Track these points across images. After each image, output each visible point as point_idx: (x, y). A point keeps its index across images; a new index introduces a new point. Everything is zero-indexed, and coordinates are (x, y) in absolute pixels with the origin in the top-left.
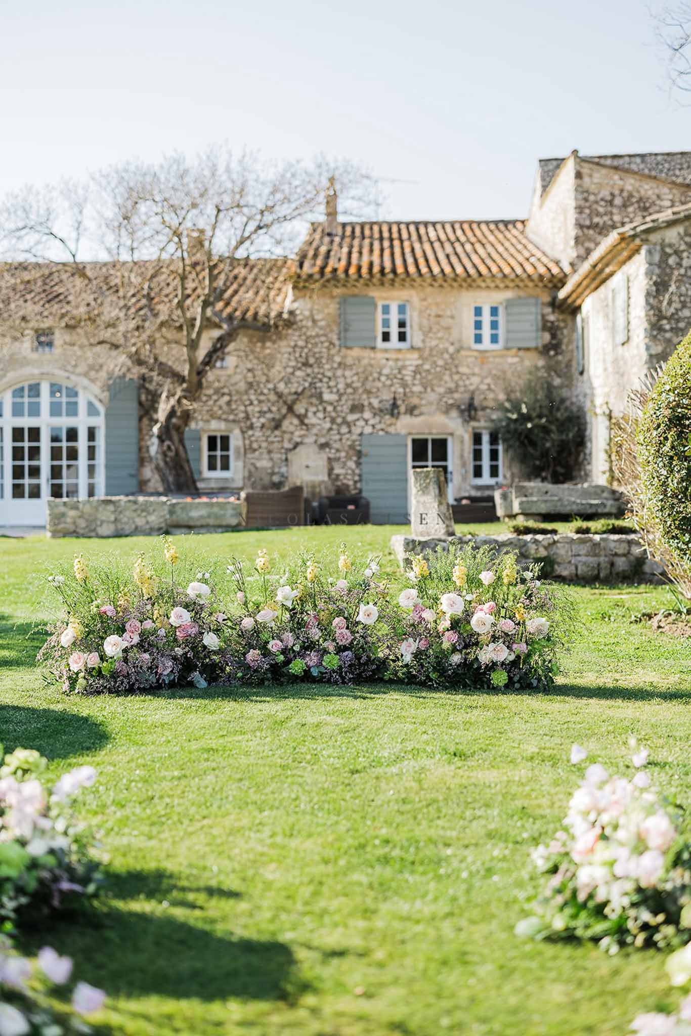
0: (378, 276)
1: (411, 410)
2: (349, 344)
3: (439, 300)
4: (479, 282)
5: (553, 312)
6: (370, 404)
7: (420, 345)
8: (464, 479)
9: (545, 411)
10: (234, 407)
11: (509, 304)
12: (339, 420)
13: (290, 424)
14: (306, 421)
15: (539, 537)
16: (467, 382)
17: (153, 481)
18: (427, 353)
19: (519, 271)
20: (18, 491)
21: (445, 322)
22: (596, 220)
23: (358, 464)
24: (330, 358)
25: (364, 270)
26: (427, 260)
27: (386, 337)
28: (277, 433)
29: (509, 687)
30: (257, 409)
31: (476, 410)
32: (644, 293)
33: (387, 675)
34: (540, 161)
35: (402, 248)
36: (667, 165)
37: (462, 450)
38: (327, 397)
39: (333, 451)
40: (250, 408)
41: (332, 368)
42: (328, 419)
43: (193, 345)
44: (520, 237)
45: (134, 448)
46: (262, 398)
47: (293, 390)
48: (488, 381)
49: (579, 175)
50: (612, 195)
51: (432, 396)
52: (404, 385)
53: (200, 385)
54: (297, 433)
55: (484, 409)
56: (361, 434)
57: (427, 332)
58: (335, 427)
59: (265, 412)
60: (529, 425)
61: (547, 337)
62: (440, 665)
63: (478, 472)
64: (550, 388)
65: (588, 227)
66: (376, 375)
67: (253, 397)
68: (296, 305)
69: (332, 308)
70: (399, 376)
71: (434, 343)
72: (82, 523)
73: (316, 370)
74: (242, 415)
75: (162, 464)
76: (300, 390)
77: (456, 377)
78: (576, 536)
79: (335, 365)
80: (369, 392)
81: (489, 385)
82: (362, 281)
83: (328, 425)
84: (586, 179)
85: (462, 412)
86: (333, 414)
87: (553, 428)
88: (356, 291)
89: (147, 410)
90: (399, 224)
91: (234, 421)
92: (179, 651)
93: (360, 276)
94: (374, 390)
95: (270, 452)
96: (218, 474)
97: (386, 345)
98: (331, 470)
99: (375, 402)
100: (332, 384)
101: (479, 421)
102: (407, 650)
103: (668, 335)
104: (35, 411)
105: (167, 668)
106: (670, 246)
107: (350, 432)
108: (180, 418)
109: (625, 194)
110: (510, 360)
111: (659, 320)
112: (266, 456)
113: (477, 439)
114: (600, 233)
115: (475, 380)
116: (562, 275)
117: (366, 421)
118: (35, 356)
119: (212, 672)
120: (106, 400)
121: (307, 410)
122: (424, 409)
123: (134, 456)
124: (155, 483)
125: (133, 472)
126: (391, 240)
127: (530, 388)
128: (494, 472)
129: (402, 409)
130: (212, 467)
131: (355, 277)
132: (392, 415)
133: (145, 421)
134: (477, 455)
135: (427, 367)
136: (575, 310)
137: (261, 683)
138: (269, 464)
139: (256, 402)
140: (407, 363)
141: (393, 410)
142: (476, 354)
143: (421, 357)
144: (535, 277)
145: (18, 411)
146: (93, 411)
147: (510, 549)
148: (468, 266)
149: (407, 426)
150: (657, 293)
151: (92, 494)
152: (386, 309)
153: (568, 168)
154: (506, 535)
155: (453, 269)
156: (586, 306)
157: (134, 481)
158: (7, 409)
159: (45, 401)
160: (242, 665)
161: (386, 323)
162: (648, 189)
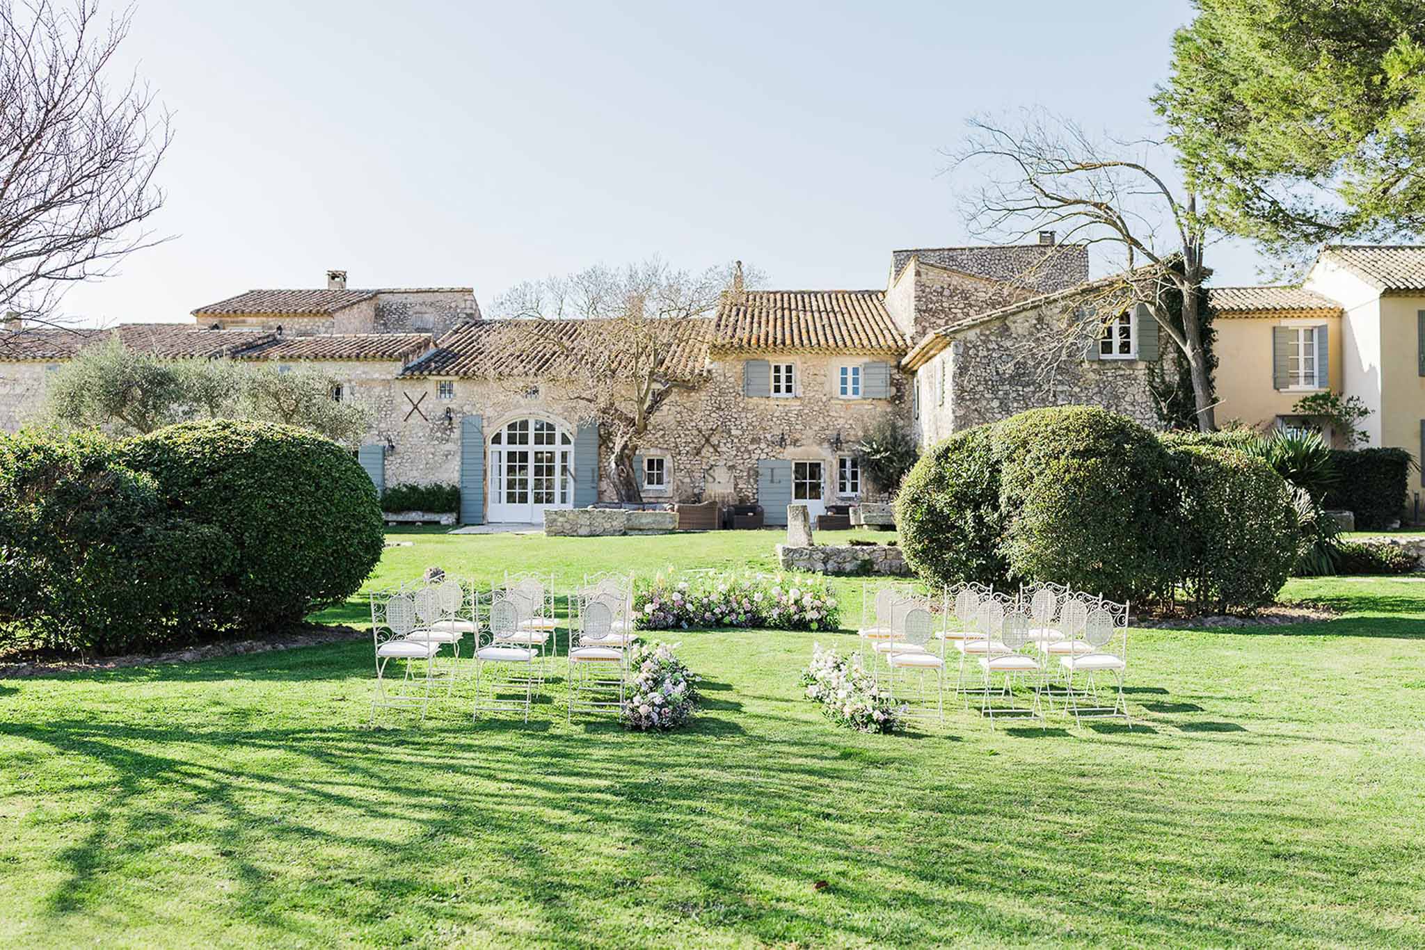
0: (772, 345)
1: (795, 443)
2: (750, 394)
3: (816, 363)
4: (845, 351)
5: (899, 373)
6: (765, 437)
7: (802, 395)
8: (832, 493)
9: (890, 447)
10: (667, 439)
11: (866, 366)
12: (743, 449)
13: (707, 451)
14: (719, 450)
15: (865, 547)
16: (836, 423)
17: (608, 491)
18: (806, 401)
19: (874, 343)
20: (511, 498)
21: (819, 379)
22: (930, 306)
23: (756, 481)
24: (737, 404)
25: (762, 341)
26: (808, 332)
27: (777, 389)
28: (698, 458)
29: (818, 630)
30: (683, 440)
31: (841, 443)
32: (952, 374)
33: (767, 624)
34: (894, 252)
35: (791, 318)
36: (989, 257)
37: (831, 472)
38: (733, 432)
39: (738, 471)
40: (678, 440)
41: (738, 411)
42: (734, 448)
43: (641, 401)
44: (880, 308)
45: (595, 468)
46: (687, 432)
47: (710, 427)
48: (851, 422)
49: (918, 274)
50: (942, 287)
51: (809, 433)
52: (790, 425)
53: (646, 426)
54: (712, 458)
55: (847, 442)
56: (758, 459)
57: (806, 386)
58: (739, 454)
59: (689, 443)
60: (878, 457)
61: (894, 390)
62: (789, 620)
63: (843, 489)
64: (894, 428)
65: (924, 312)
66: (769, 417)
67: (681, 432)
68: (712, 366)
69: (739, 367)
70: (786, 418)
71: (811, 394)
72: (568, 526)
73: (726, 413)
74: (673, 445)
75: (617, 482)
76: (714, 427)
77: (827, 419)
78: (887, 547)
79: (740, 410)
80: (764, 429)
81: (851, 425)
82: (759, 349)
83: (735, 453)
84: (924, 276)
85: (832, 444)
86: (739, 445)
88: (756, 356)
89: (605, 440)
90: (789, 293)
91: (667, 449)
92: (676, 612)
93: (759, 346)
94: (768, 428)
95: (692, 471)
96: (655, 487)
97: (777, 395)
98: (736, 485)
99: (769, 436)
100: (738, 423)
101: (844, 451)
102: (775, 613)
103: (968, 403)
104: (524, 440)
105: (670, 619)
106: (970, 342)
107: (750, 458)
108: (629, 450)
109: (951, 287)
110: (867, 407)
111: (962, 393)
112: (689, 474)
113: (842, 463)
114: (933, 316)
115: (841, 421)
116: (905, 347)
117: (762, 450)
118: (526, 401)
119: (690, 622)
120: (575, 434)
121: (719, 442)
122: (804, 442)
123: (595, 474)
124: (611, 494)
125: (594, 485)
126: (783, 309)
127: (881, 430)
128: (854, 488)
129: (788, 442)
130: (650, 482)
131: (755, 346)
132: (781, 446)
133: (604, 448)
134: (842, 477)
135: (806, 411)
136: (914, 373)
137: (711, 626)
138: (692, 481)
139: (682, 436)
140: (792, 408)
141: (782, 442)
142: (842, 402)
143: (802, 404)
144: (885, 348)
145: (511, 440)
146: (565, 441)
147: (847, 554)
148: (838, 337)
149: (792, 454)
150: (961, 374)
151: (563, 501)
152: (777, 369)
153: (911, 267)
154: (845, 545)
155: (827, 340)
156: (920, 372)
157: (595, 492)
158: (504, 439)
159: (531, 433)
160: (703, 619)
161: (777, 379)
162: (968, 284)
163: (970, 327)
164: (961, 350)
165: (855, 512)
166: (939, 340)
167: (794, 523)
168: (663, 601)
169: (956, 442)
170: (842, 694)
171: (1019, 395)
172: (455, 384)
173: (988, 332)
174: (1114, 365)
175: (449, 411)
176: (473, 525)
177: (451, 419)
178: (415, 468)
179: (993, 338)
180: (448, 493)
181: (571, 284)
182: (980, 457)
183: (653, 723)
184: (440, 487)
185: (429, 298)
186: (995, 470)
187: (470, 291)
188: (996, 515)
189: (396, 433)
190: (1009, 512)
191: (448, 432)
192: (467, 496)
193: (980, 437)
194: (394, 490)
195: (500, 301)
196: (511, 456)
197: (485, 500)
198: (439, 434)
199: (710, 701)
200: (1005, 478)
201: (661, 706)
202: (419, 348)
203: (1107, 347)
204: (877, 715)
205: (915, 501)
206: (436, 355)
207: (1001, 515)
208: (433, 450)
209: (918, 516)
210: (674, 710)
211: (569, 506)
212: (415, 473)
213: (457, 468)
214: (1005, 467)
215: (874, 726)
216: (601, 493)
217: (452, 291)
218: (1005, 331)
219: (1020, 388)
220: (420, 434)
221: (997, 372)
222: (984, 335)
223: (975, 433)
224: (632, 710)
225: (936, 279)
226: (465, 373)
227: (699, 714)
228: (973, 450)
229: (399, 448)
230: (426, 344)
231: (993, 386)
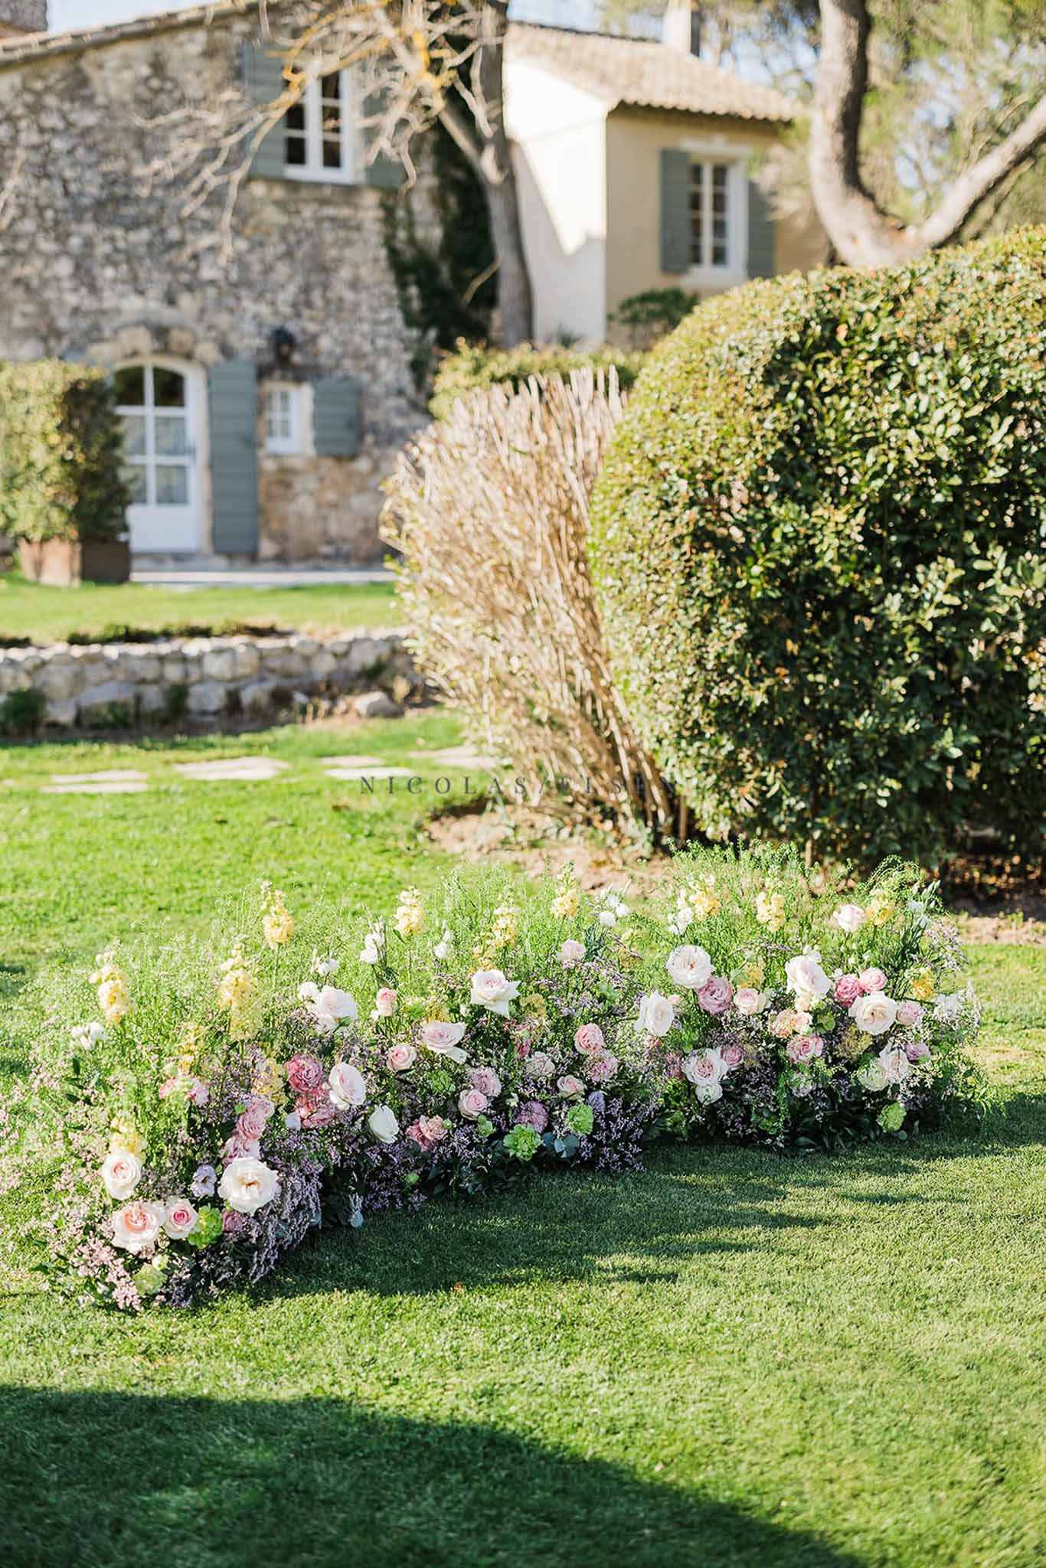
171: (116, 250)
173: (38, 85)
174: (317, 193)
179: (51, 100)
203: (296, 153)
218: (78, 88)
219: (119, 233)
221: (67, 193)
222: (33, 91)
231: (57, 222)
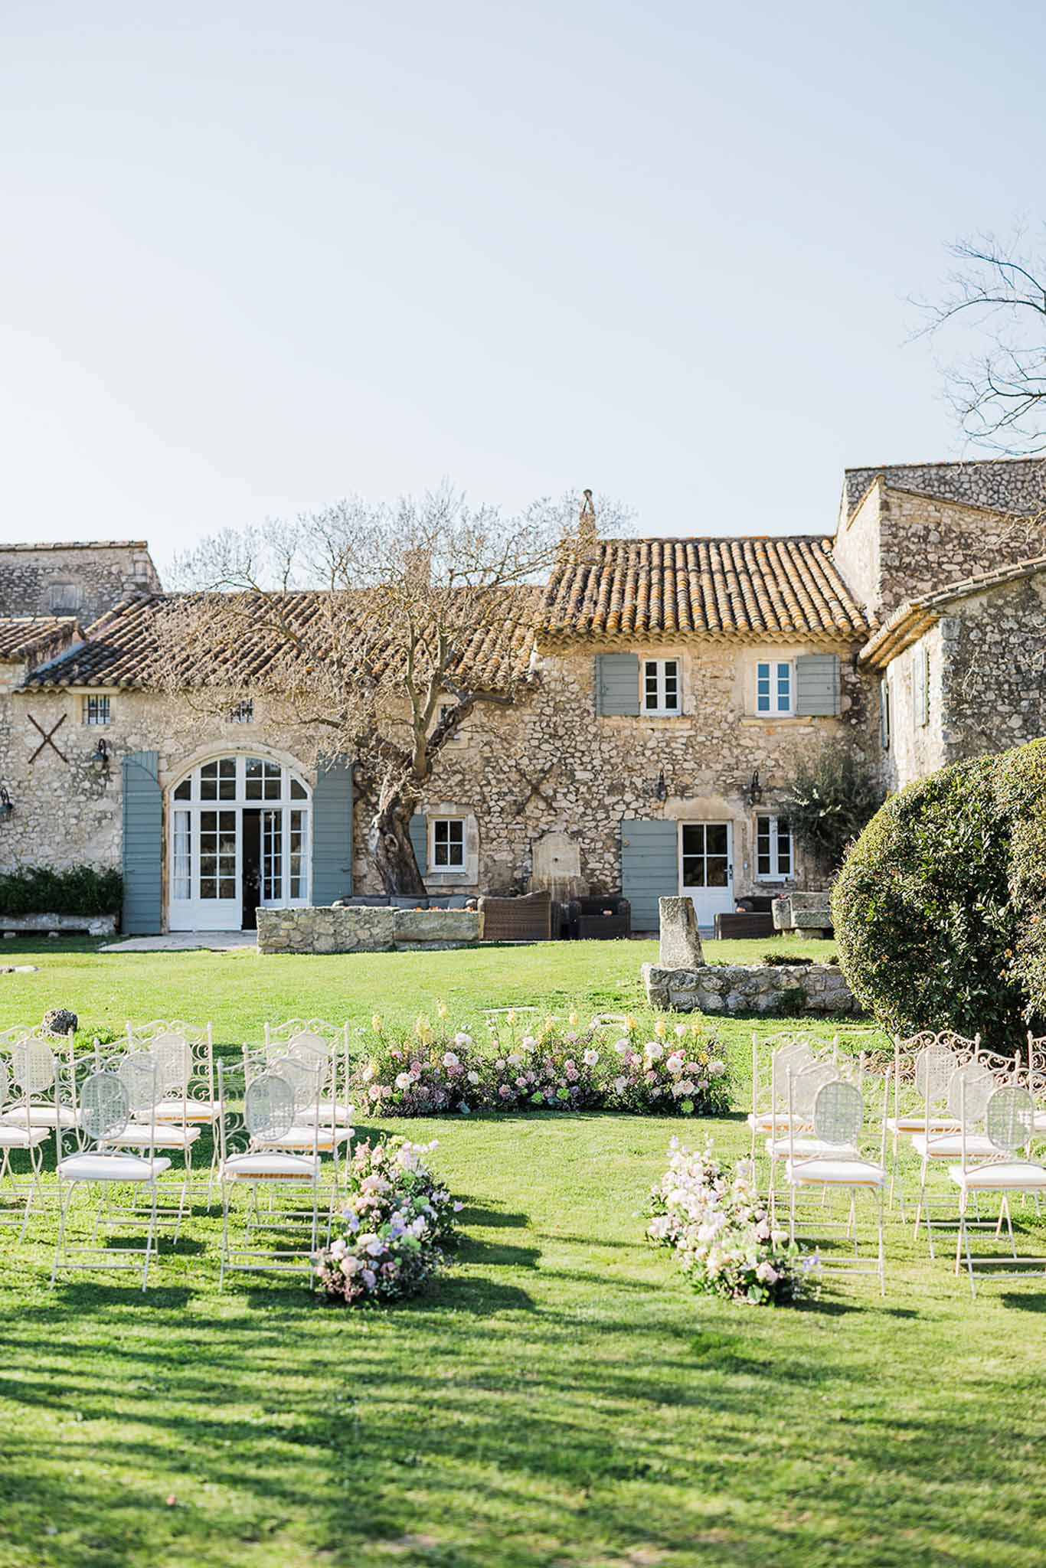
0: (642, 630)
1: (683, 791)
2: (606, 711)
3: (716, 658)
4: (764, 636)
5: (855, 672)
6: (632, 783)
7: (693, 712)
8: (747, 876)
9: (841, 797)
10: (467, 787)
11: (801, 662)
12: (595, 804)
13: (535, 808)
14: (555, 805)
16: (750, 757)
17: (369, 877)
18: (701, 721)
19: (813, 623)
20: (208, 891)
21: (722, 684)
22: (907, 560)
23: (618, 857)
24: (584, 729)
25: (625, 623)
26: (703, 606)
27: (652, 703)
28: (519, 819)
29: (695, 1114)
30: (495, 790)
31: (760, 792)
32: (941, 673)
33: (607, 1104)
34: (847, 471)
35: (675, 584)
36: (1006, 477)
37: (744, 840)
38: (579, 775)
39: (587, 841)
40: (485, 789)
41: (586, 740)
42: (581, 803)
43: (421, 725)
44: (824, 564)
45: (348, 838)
46: (502, 776)
47: (539, 767)
48: (776, 755)
49: (885, 506)
50: (926, 528)
51: (707, 775)
52: (674, 761)
53: (429, 769)
54: (543, 819)
55: (770, 790)
56: (621, 821)
57: (701, 697)
58: (589, 811)
59: (506, 794)
60: (822, 814)
61: (847, 701)
62: (644, 1097)
63: (764, 867)
64: (849, 765)
65: (897, 569)
66: (639, 749)
67: (491, 776)
69: (588, 666)
70: (667, 750)
71: (709, 710)
72: (297, 937)
73: (567, 743)
74: (478, 797)
75: (383, 861)
76: (546, 767)
77: (736, 751)
78: (826, 967)
79: (590, 737)
80: (631, 769)
81: (776, 760)
82: (621, 636)
83: (582, 809)
84: (895, 511)
85: (744, 792)
86: (588, 796)
87: (851, 816)
88: (615, 647)
89: (363, 791)
90: (673, 542)
91: (467, 804)
92: (449, 1085)
93: (620, 630)
94: (638, 767)
95: (510, 842)
96: (448, 868)
97: (652, 712)
98: (584, 864)
99: (638, 782)
100: (586, 759)
101: (765, 804)
103: (969, 721)
104: (229, 794)
105: (441, 1098)
106: (972, 618)
107: (607, 818)
108: (403, 806)
109: (942, 528)
110: (802, 730)
111: (958, 704)
112: (506, 847)
113: (763, 825)
114: (912, 576)
115: (760, 755)
116: (864, 628)
117: (628, 804)
118: (231, 726)
119: (474, 1102)
120: (313, 781)
121: (555, 792)
122: (697, 790)
123: (348, 848)
124: (373, 882)
125: (346, 866)
126: (662, 569)
127: (826, 769)
128: (784, 867)
129: (671, 790)
130: (440, 861)
131: (614, 631)
132: (659, 797)
133: (361, 804)
134: (764, 845)
135: (700, 739)
136: (881, 672)
137: (510, 1109)
138: (510, 858)
139: (493, 782)
140: (677, 734)
141: (661, 790)
142: (760, 723)
143: (694, 727)
144: (832, 630)
145: (208, 793)
146: (298, 792)
147: (760, 980)
148: (753, 613)
149: (677, 811)
150: (956, 673)
151: (295, 893)
152: (651, 669)
153: (874, 496)
154: (756, 965)
155: (733, 618)
156: (891, 671)
157: (347, 878)
158: (196, 790)
159: (241, 780)
160: (496, 1096)
161: (652, 685)
162: (970, 522)
163: (972, 594)
164: (956, 633)
165: (781, 907)
166: (918, 615)
167: (671, 928)
168: (427, 1066)
169: (934, 786)
170: (706, 1233)
172: (113, 701)
173: (1000, 602)
175: (103, 745)
176: (143, 935)
177: (106, 758)
178: (47, 841)
179: (1009, 611)
180: (101, 883)
181: (302, 531)
182: (974, 812)
183: (366, 1289)
184: (88, 873)
185: (74, 558)
186: (1000, 831)
187: (142, 546)
188: (1002, 912)
189: (14, 783)
190: (1025, 906)
191: (102, 781)
192: (137, 887)
193: (976, 776)
194: (11, 878)
195: (185, 561)
196: (208, 819)
197: (164, 893)
198: (87, 785)
199: (481, 1245)
200: (1017, 847)
201: (382, 1259)
202: (55, 641)
204: (764, 1272)
205: (866, 888)
206: (82, 653)
207: (1011, 911)
208: (76, 811)
209: (870, 916)
210: (402, 1268)
211: (305, 902)
212: (48, 851)
213: (117, 840)
214: (1018, 828)
215: (759, 1292)
216: (358, 880)
217: (112, 546)
218: (1029, 600)
220: (56, 785)
221: (1018, 669)
222: (995, 606)
223: (966, 770)
224: (329, 1266)
225: (915, 514)
226: (130, 682)
227: (455, 1271)
228: (963, 800)
229: (22, 809)
230: (66, 634)
231: (1011, 692)
